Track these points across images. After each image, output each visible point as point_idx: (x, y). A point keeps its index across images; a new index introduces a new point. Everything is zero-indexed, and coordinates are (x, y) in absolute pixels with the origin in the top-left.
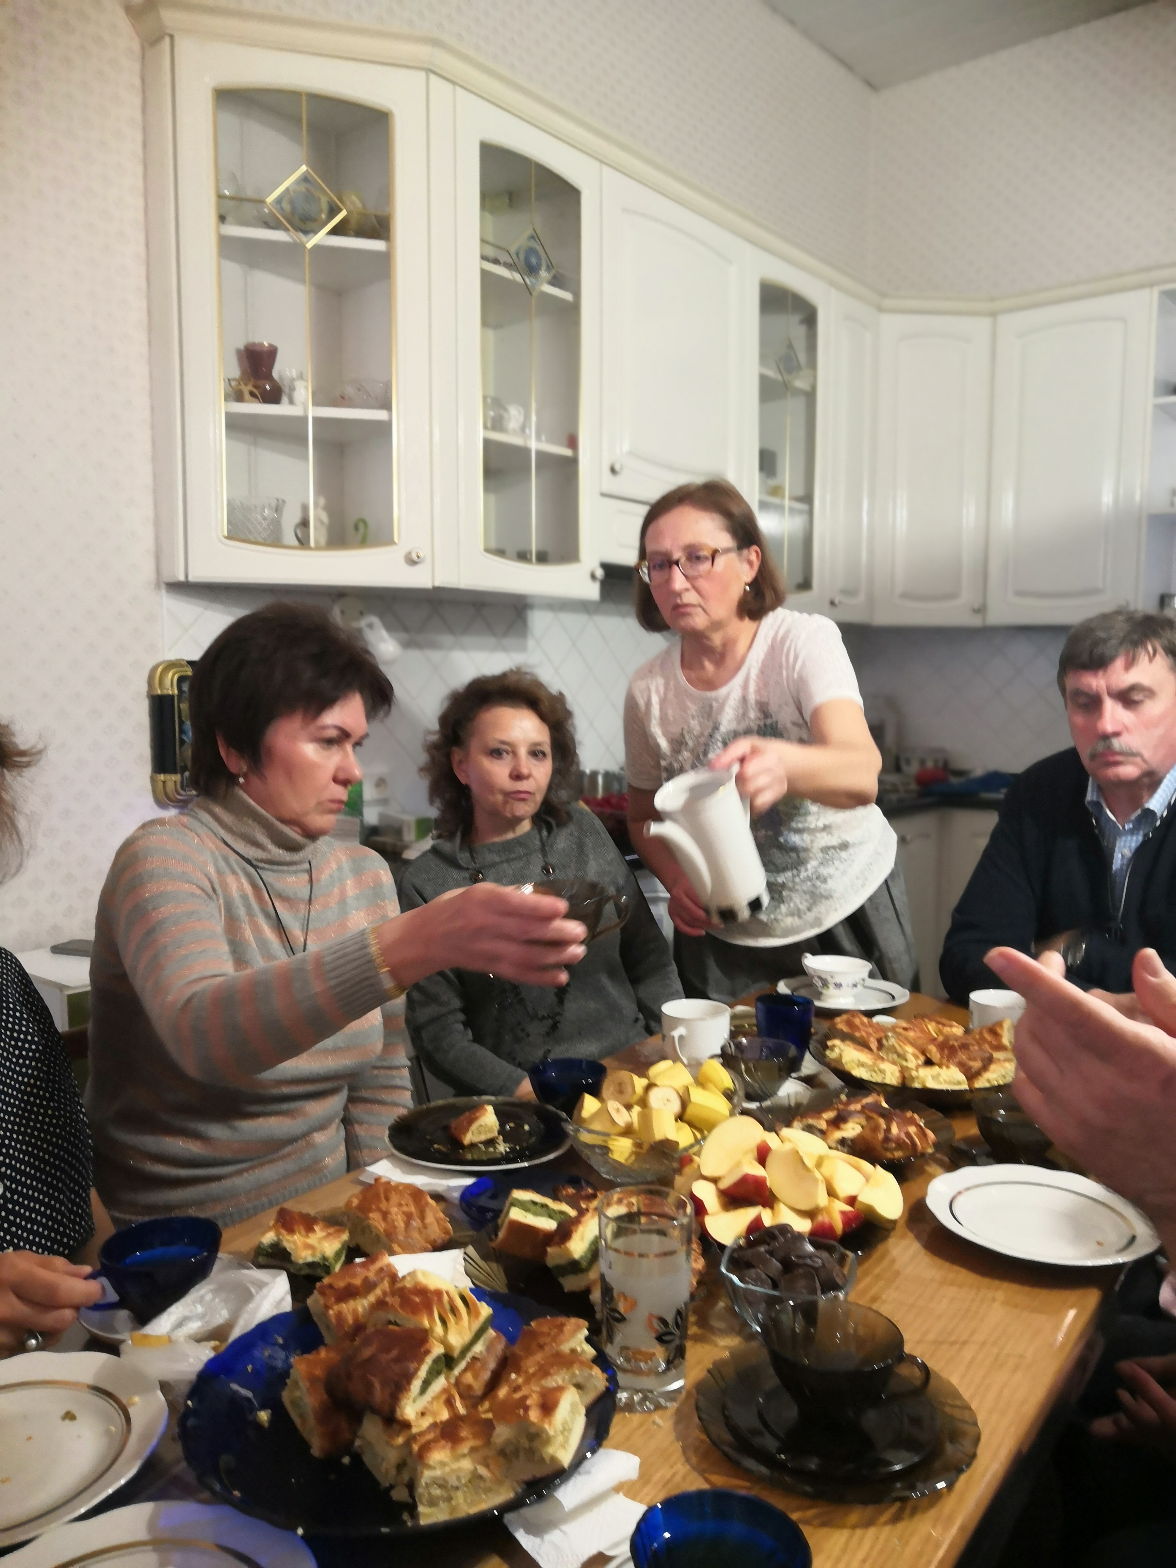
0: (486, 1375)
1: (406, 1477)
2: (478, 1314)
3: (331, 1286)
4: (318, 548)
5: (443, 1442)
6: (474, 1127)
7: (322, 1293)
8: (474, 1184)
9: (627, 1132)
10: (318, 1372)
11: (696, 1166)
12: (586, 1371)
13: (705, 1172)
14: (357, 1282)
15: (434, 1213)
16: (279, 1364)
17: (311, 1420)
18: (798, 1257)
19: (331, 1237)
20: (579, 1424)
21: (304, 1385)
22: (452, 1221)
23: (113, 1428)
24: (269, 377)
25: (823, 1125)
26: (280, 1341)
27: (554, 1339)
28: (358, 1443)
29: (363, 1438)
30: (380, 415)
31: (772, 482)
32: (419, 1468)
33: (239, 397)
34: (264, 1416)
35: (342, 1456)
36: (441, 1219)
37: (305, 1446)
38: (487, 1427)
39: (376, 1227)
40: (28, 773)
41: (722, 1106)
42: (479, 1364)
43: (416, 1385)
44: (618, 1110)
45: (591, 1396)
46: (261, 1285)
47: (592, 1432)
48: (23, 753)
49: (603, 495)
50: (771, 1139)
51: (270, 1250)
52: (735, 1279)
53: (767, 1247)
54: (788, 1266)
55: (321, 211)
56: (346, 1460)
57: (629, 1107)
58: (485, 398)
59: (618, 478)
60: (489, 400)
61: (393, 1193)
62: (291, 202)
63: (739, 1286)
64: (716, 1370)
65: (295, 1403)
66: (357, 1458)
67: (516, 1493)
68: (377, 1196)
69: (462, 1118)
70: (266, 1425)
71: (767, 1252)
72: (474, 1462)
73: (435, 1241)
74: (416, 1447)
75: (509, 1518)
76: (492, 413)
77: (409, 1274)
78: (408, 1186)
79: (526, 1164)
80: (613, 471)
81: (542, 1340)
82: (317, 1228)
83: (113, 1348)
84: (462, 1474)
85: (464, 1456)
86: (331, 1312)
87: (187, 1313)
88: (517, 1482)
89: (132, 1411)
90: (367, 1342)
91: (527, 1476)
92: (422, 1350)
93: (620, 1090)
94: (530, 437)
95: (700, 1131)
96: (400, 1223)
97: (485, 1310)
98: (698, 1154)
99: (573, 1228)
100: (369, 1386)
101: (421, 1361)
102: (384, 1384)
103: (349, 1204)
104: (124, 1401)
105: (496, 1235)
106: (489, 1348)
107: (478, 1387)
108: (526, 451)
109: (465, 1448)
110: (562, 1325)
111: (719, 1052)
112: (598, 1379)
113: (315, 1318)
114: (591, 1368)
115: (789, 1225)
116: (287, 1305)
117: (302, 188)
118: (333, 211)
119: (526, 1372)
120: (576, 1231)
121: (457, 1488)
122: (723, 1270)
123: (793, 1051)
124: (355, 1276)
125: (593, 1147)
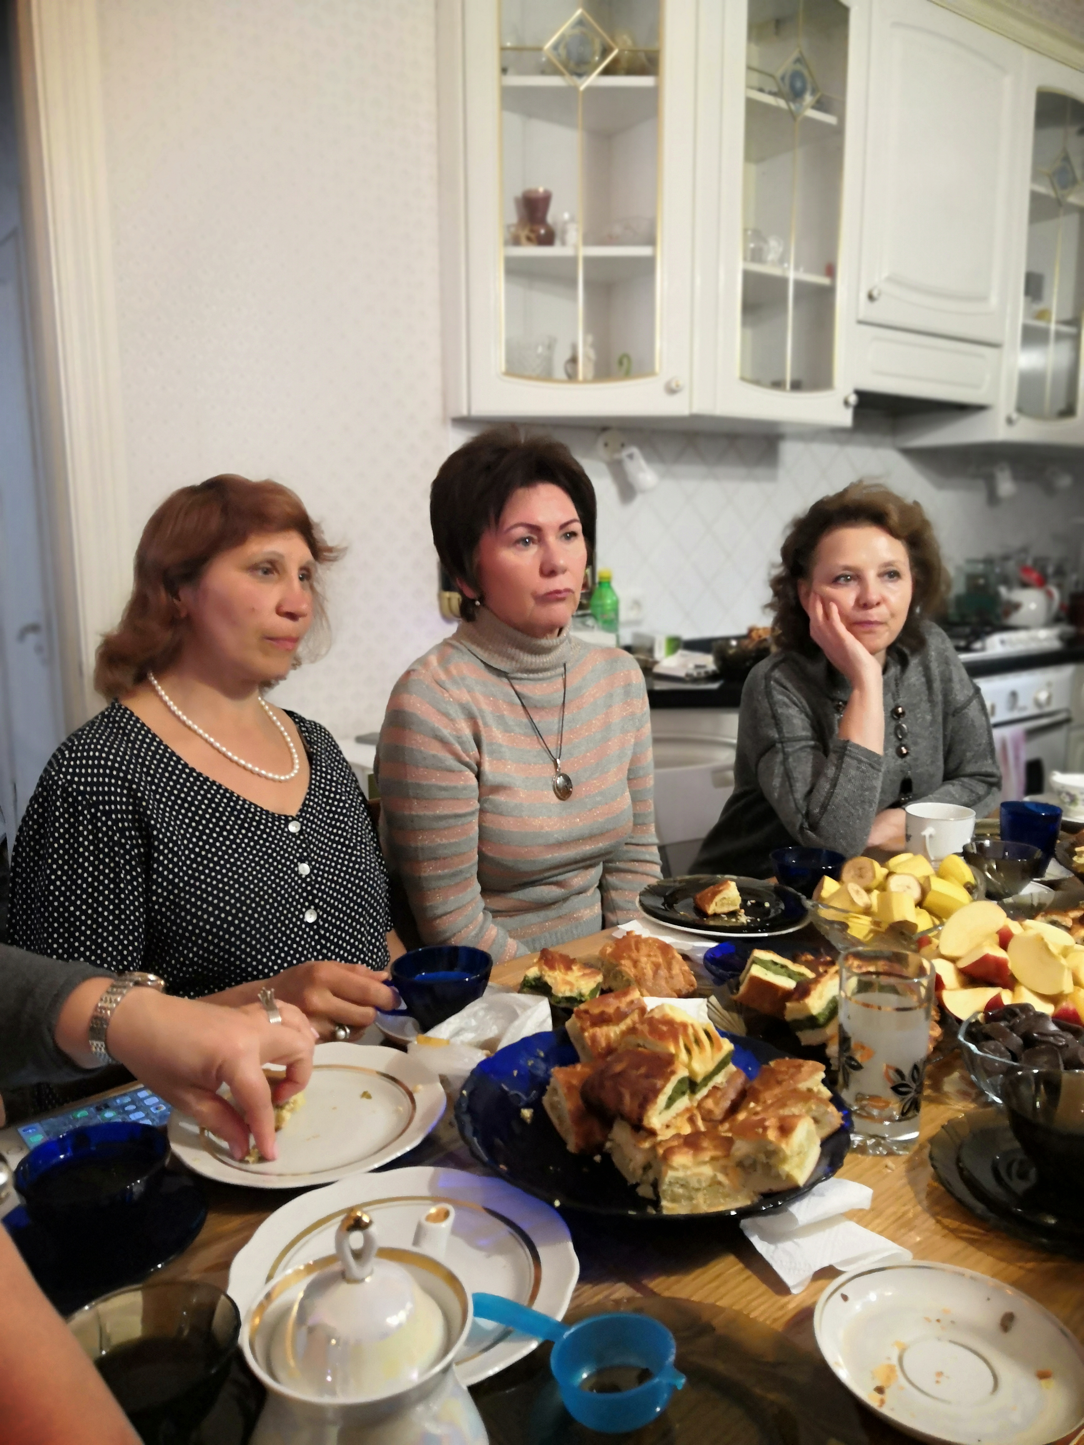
0: (726, 1104)
1: (651, 1176)
2: (720, 1048)
3: (586, 1012)
4: (585, 381)
5: (686, 1150)
6: (718, 898)
7: (578, 1017)
8: (716, 947)
9: (867, 911)
10: (575, 1082)
11: (934, 948)
12: (823, 1108)
13: (944, 951)
14: (610, 1010)
15: (680, 967)
16: (540, 1073)
17: (568, 1121)
18: (1041, 1034)
19: (587, 977)
20: (815, 1152)
21: (562, 1091)
22: (697, 976)
23: (401, 1109)
24: (543, 221)
25: (1069, 923)
26: (542, 1054)
27: (792, 1077)
28: (608, 1145)
29: (611, 1140)
30: (644, 251)
31: (1038, 307)
32: (664, 1168)
33: (516, 241)
34: (527, 1113)
35: (595, 1155)
36: (685, 971)
37: (562, 1143)
38: (729, 1142)
39: (626, 972)
40: (335, 566)
41: (963, 895)
42: (719, 1094)
43: (662, 1099)
44: (857, 892)
45: (827, 1131)
46: (525, 1007)
47: (826, 1162)
48: (330, 550)
49: (860, 322)
50: (1014, 927)
51: (533, 983)
52: (973, 1047)
53: (1006, 1023)
54: (1029, 1042)
55: (593, 55)
56: (598, 1158)
57: (868, 891)
58: (745, 230)
59: (876, 304)
60: (749, 233)
61: (643, 944)
62: (566, 46)
63: (976, 1054)
64: (950, 1127)
65: (554, 1106)
66: (607, 1157)
67: (752, 1201)
68: (629, 948)
69: (707, 890)
70: (529, 1121)
71: (1007, 1027)
72: (715, 1169)
73: (680, 990)
74: (661, 1151)
75: (745, 1223)
76: (752, 245)
77: (657, 1007)
78: (656, 941)
79: (766, 935)
80: (871, 297)
81: (780, 1077)
82: (575, 968)
83: (402, 1046)
84: (703, 1178)
85: (705, 1163)
86: (586, 1034)
87: (463, 1025)
88: (754, 1192)
89: (416, 1096)
90: (619, 1060)
91: (765, 1188)
92: (669, 1070)
93: (860, 875)
94: (789, 268)
95: (939, 918)
96: (649, 971)
97: (727, 1046)
98: (937, 937)
99: (813, 986)
100: (620, 1097)
101: (667, 1080)
102: (633, 1095)
103: (603, 952)
104: (411, 1088)
105: (738, 989)
106: (730, 1080)
107: (719, 1111)
108: (782, 282)
109: (706, 1156)
110: (800, 1066)
111: (961, 850)
112: (834, 1118)
113: (572, 1039)
114: (827, 1106)
115: (1030, 1005)
116: (548, 1026)
117: (577, 31)
118: (605, 51)
119: (765, 1102)
120: (815, 989)
121: (698, 1190)
122: (961, 1038)
123: (1038, 854)
124: (608, 1005)
125: (832, 923)
